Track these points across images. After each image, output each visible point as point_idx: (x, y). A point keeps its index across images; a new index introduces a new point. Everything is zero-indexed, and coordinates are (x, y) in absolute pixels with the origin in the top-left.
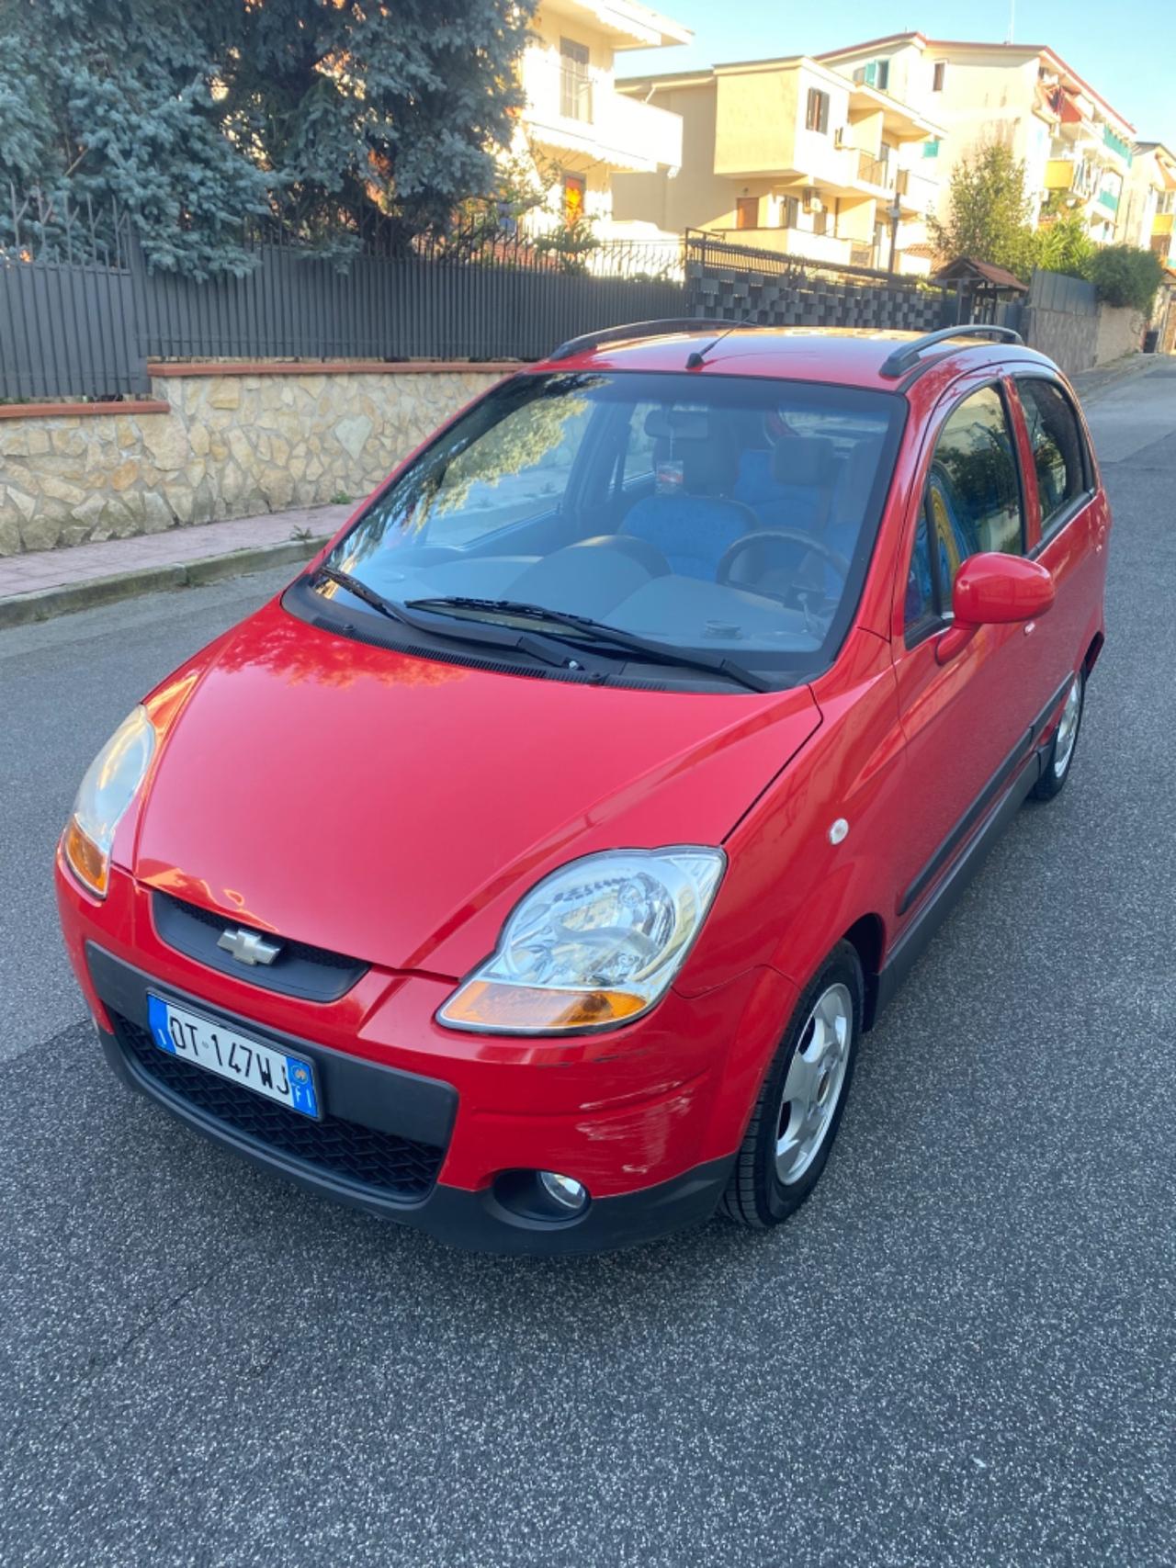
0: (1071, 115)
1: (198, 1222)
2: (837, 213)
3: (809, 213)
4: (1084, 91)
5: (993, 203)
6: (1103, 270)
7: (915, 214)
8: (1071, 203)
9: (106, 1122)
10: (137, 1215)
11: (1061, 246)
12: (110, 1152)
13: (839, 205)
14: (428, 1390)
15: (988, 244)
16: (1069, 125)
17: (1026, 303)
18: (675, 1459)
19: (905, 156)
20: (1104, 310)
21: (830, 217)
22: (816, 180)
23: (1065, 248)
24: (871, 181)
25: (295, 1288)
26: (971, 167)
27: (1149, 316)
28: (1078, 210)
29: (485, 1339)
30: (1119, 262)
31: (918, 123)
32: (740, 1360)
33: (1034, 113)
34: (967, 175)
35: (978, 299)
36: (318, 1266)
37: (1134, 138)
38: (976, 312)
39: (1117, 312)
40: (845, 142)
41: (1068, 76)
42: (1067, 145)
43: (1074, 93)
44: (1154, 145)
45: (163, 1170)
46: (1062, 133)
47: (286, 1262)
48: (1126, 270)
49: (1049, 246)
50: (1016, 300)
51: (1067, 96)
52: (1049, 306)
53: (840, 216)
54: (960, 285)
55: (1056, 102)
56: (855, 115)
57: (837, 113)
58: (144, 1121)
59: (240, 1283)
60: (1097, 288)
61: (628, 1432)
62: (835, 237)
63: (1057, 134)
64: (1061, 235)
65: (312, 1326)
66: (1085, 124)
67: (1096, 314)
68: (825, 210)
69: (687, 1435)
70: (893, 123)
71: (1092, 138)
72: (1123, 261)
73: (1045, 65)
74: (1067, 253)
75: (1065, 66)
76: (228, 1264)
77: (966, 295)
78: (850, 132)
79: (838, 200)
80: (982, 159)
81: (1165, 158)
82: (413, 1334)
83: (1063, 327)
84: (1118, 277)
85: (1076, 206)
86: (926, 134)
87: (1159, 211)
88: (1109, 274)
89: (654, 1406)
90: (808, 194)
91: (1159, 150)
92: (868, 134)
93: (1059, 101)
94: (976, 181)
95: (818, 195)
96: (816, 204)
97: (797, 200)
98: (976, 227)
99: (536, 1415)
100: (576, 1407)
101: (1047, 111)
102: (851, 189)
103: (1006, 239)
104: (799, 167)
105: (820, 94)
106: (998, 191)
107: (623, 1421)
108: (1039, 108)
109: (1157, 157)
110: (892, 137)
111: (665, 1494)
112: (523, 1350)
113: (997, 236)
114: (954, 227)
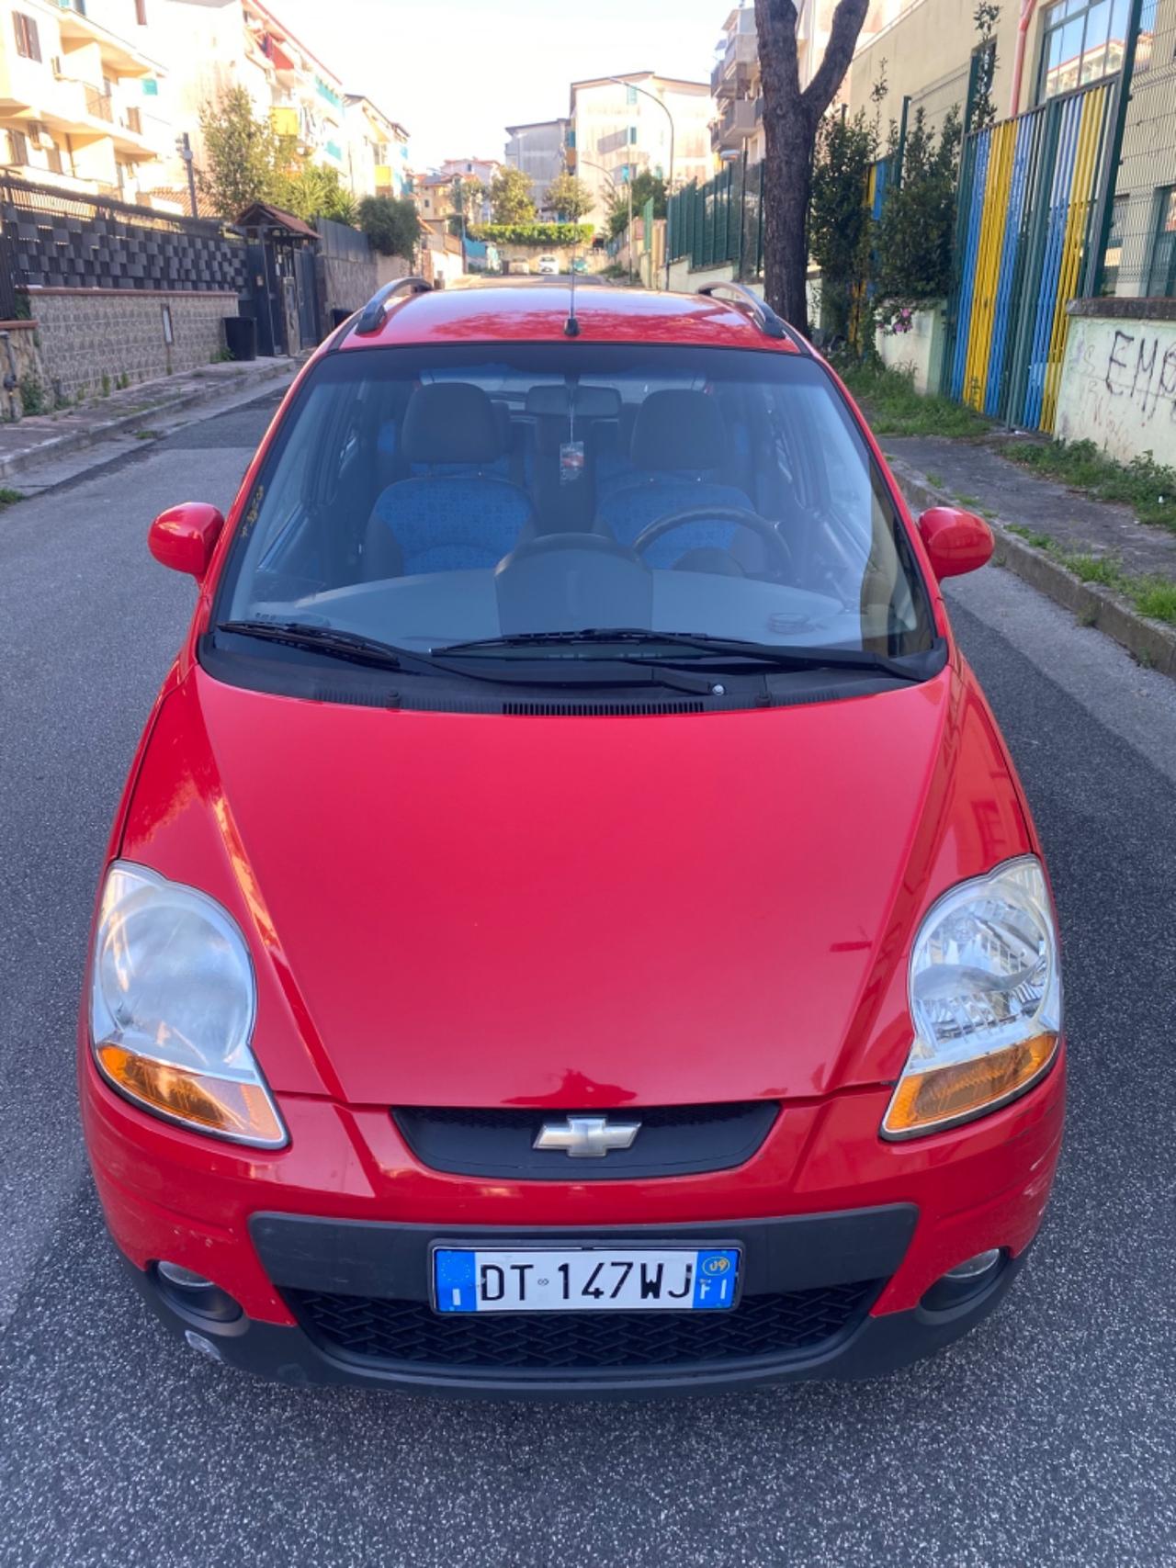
0: (283, 62)
1: (456, 1508)
2: (70, 150)
3: (39, 149)
4: (288, 39)
5: (248, 147)
6: (371, 219)
7: (155, 156)
8: (301, 151)
9: (195, 1449)
10: (372, 1545)
11: (322, 194)
12: (246, 1485)
13: (70, 141)
14: (890, 1549)
15: (253, 190)
16: (282, 72)
17: (317, 251)
18: (1141, 1475)
19: (127, 93)
20: (378, 257)
21: (64, 155)
22: (43, 114)
23: (327, 197)
24: (102, 117)
25: (646, 1521)
26: (217, 109)
27: (413, 263)
28: (310, 158)
29: (879, 1462)
30: (382, 211)
31: (137, 58)
32: (1086, 1349)
33: (248, 57)
34: (213, 117)
35: (279, 247)
36: (641, 1481)
37: (341, 91)
38: (280, 261)
39: (388, 260)
40: (64, 73)
41: (271, 22)
42: (284, 92)
43: (280, 40)
44: (360, 98)
45: (340, 1469)
46: (278, 79)
47: (604, 1497)
48: (391, 219)
49: (312, 194)
50: (306, 248)
51: (274, 42)
52: (335, 255)
53: (74, 153)
54: (260, 233)
55: (266, 48)
56: (69, 43)
57: (49, 40)
58: (247, 1423)
59: (584, 1552)
60: (369, 236)
61: (1083, 1474)
62: (74, 176)
63: (273, 81)
64: (320, 184)
65: (710, 1553)
66: (296, 72)
67: (373, 262)
68: (57, 147)
69: (1125, 1446)
70: (111, 56)
71: (305, 88)
72: (387, 211)
73: (248, 9)
74: (330, 203)
75: (267, 13)
76: (546, 1538)
77: (268, 243)
78: (66, 60)
79: (68, 137)
80: (226, 102)
81: (371, 112)
82: (812, 1497)
83: (351, 274)
84: (386, 226)
85: (306, 154)
86: (146, 71)
87: (377, 162)
88: (377, 223)
89: (1074, 1438)
90: (34, 128)
91: (363, 103)
92: (86, 64)
93: (268, 45)
94: (225, 125)
95: (45, 130)
96: (45, 139)
97: (22, 134)
98: (236, 171)
99: (1001, 1510)
100: (1022, 1479)
101: (259, 56)
102: (83, 125)
103: (269, 185)
104: (21, 99)
105: (25, 18)
106: (250, 136)
107: (1069, 1466)
108: (252, 52)
109: (364, 110)
110: (112, 71)
111: (1169, 1513)
112: (922, 1450)
113: (261, 183)
114: (213, 171)
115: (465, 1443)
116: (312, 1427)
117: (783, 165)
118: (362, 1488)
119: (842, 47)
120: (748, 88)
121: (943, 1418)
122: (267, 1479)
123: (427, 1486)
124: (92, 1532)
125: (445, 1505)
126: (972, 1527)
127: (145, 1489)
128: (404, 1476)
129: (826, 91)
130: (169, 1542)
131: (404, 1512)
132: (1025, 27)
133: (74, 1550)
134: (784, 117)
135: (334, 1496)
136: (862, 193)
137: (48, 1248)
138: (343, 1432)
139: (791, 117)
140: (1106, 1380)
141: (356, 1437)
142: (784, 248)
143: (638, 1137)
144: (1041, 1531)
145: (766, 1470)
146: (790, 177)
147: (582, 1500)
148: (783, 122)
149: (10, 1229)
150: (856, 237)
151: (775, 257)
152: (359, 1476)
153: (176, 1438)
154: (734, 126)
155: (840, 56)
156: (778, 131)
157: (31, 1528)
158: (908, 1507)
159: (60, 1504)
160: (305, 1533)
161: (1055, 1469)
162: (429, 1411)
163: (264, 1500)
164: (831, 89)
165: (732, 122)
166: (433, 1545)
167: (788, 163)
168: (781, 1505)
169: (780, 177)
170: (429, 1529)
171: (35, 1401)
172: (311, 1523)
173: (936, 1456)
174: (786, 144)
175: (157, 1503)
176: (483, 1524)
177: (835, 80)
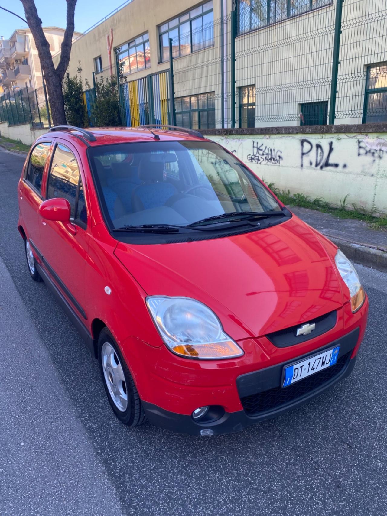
1: (274, 451)
9: (199, 471)
12: (221, 472)
25: (315, 433)
29: (345, 401)
45: (240, 457)
58: (206, 459)
76: (299, 446)
89: (372, 381)
115: (262, 437)
116: (224, 452)
117: (54, 91)
118: (249, 458)
119: (66, 56)
120: (10, 66)
121: (348, 388)
122: (225, 468)
123: (264, 450)
124: (193, 502)
125: (271, 451)
126: (371, 404)
127: (196, 486)
128: (256, 451)
129: (63, 69)
130: (216, 493)
131: (264, 458)
132: (110, 53)
133: (194, 509)
134: (51, 76)
135: (245, 463)
136: (82, 100)
137: (96, 449)
138: (232, 449)
139: (54, 77)
140: (368, 369)
141: (237, 449)
142: (59, 118)
143: (316, 326)
144: (382, 399)
145: (327, 413)
146: (57, 96)
147: (298, 435)
148: (51, 78)
149: (76, 450)
150: (83, 114)
151: (56, 120)
152: (246, 456)
153: (191, 472)
154: (7, 78)
155: (66, 59)
156: (50, 81)
157: (175, 511)
158: (358, 406)
159: (177, 502)
160: (247, 473)
161: (374, 388)
162: (247, 436)
163: (229, 472)
164: (65, 69)
165: (6, 76)
166: (278, 460)
167: (56, 91)
168: (336, 417)
169: (54, 95)
170: (274, 458)
171: (140, 484)
172: (246, 470)
173: (353, 395)
174: (54, 85)
175: (204, 487)
176: (284, 451)
177: (66, 65)
